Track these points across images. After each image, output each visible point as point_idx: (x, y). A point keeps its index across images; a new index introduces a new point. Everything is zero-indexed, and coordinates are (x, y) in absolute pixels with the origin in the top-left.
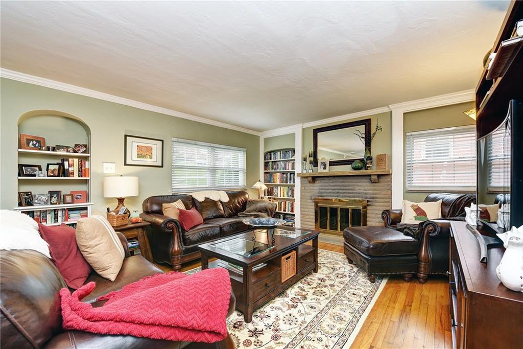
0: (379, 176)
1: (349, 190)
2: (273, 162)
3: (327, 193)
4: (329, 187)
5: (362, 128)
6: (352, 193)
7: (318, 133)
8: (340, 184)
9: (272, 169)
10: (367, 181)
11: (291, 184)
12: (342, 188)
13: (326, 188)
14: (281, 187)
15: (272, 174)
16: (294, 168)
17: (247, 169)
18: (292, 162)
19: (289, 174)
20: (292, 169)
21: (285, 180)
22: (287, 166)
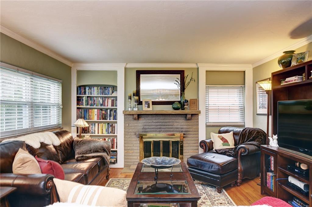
0: (192, 115)
1: (169, 125)
2: (88, 97)
3: (150, 129)
4: (152, 124)
6: (172, 128)
7: (141, 75)
8: (162, 121)
9: (87, 104)
10: (183, 118)
11: (111, 121)
12: (163, 124)
13: (150, 124)
14: (99, 124)
15: (86, 110)
16: (115, 105)
17: (63, 104)
18: (112, 99)
19: (109, 110)
20: (112, 106)
21: (104, 116)
22: (106, 102)
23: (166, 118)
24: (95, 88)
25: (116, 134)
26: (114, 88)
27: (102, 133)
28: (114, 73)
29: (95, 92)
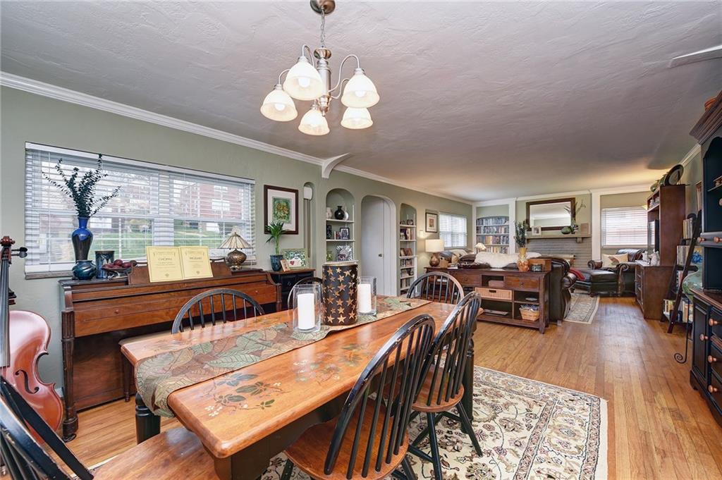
0: (583, 238)
1: (558, 248)
5: (569, 204)
6: (562, 251)
8: (551, 244)
11: (504, 245)
14: (494, 247)
15: (484, 237)
16: (507, 232)
17: (468, 233)
18: (505, 227)
19: (502, 236)
20: (504, 233)
21: (498, 241)
22: (500, 230)
24: (491, 220)
26: (507, 219)
28: (507, 206)
29: (491, 222)
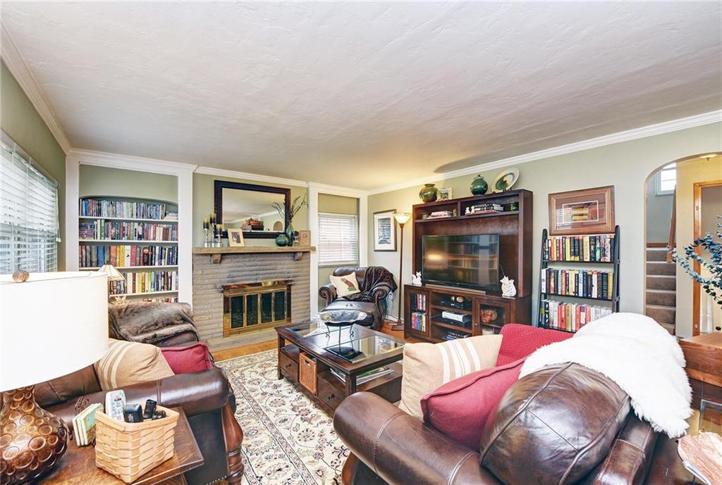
0: (302, 253)
1: (270, 270)
2: (106, 221)
5: (282, 197)
6: (275, 273)
7: (224, 189)
8: (260, 263)
9: (106, 236)
10: (290, 258)
11: (163, 266)
12: (262, 267)
13: (240, 268)
14: (137, 274)
16: (170, 238)
18: (165, 226)
19: (157, 247)
20: (163, 240)
21: (146, 258)
22: (152, 232)
23: (266, 259)
24: (125, 204)
25: (174, 290)
27: (143, 290)
28: (172, 181)
29: (125, 212)
